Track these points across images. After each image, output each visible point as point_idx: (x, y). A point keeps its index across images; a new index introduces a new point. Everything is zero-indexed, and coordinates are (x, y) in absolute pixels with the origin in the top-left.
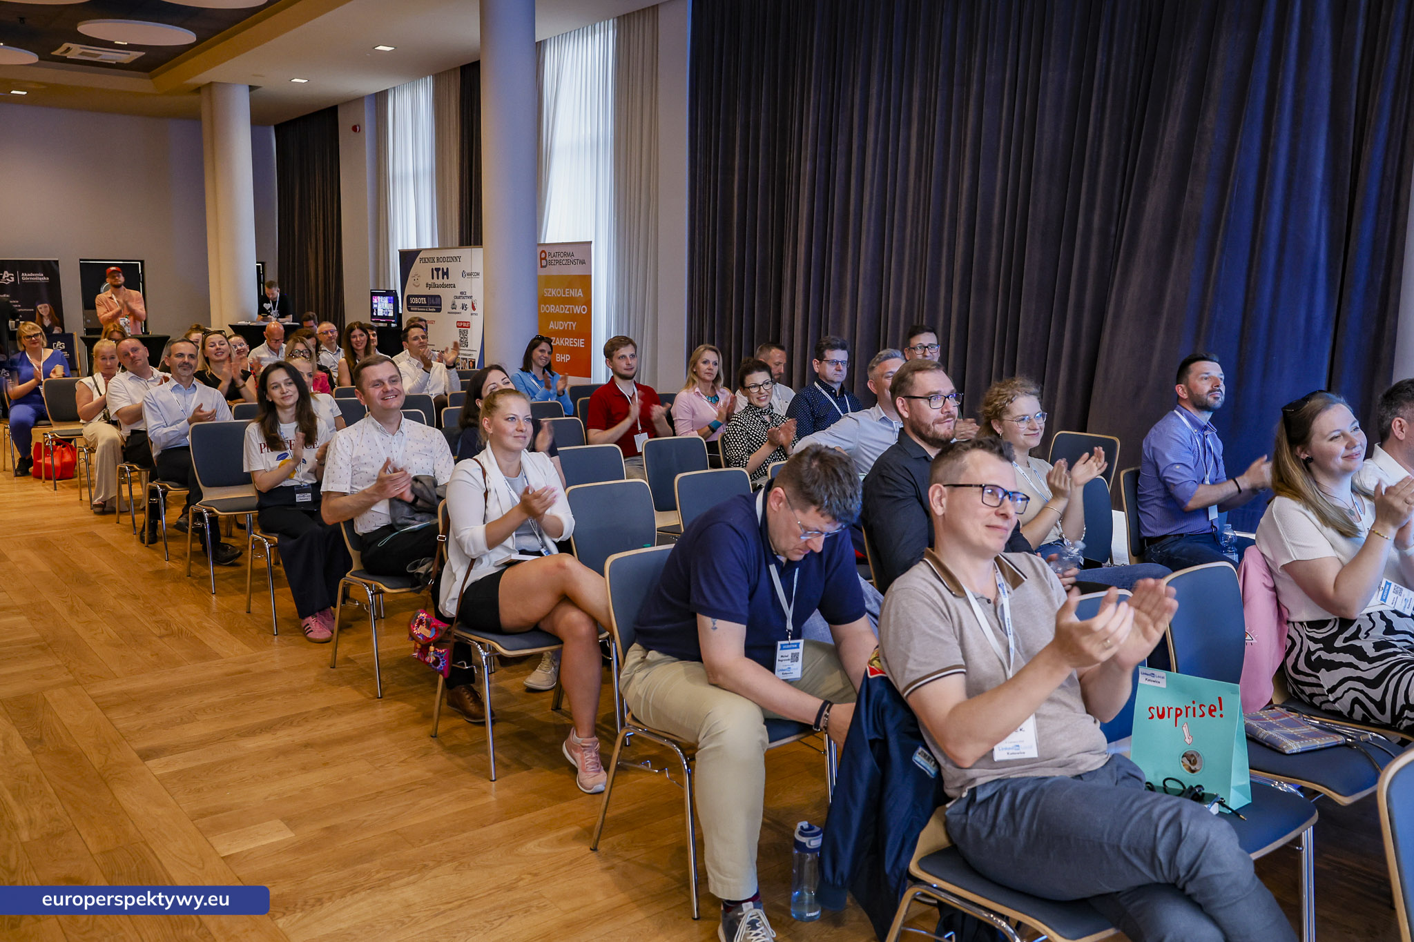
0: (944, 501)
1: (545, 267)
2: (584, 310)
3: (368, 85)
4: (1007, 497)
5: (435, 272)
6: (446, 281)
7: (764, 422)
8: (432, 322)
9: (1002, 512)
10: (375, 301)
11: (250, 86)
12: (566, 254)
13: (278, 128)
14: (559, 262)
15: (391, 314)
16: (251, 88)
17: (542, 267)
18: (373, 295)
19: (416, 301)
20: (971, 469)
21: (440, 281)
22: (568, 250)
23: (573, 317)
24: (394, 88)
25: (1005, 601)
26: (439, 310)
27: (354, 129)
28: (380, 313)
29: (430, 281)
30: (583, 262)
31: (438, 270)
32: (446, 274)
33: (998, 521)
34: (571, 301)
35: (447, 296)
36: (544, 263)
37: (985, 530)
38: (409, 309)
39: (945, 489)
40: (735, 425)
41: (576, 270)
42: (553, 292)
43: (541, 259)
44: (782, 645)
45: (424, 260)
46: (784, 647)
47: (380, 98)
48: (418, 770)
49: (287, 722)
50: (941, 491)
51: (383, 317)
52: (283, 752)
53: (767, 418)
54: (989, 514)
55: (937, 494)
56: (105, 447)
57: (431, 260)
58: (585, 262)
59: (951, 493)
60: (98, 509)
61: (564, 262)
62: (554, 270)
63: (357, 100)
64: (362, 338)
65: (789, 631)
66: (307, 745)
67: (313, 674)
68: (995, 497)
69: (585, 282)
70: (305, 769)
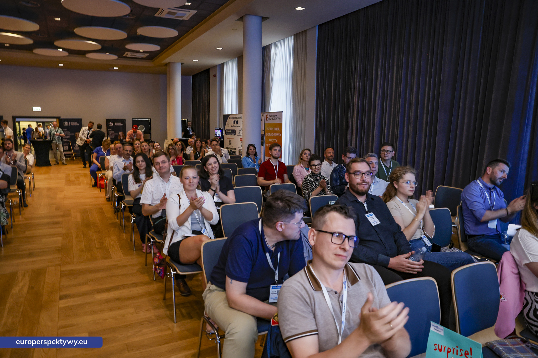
0: (315, 238)
1: (268, 120)
2: (280, 135)
3: (218, 62)
4: (347, 239)
5: (234, 122)
6: (237, 125)
7: (317, 179)
8: (233, 139)
9: (342, 247)
10: (216, 131)
11: (181, 63)
12: (274, 116)
13: (194, 77)
14: (272, 118)
15: (220, 136)
16: (182, 64)
17: (267, 120)
18: (216, 129)
19: (228, 131)
20: (328, 223)
21: (235, 125)
22: (275, 114)
23: (276, 137)
24: (226, 62)
25: (345, 293)
26: (235, 135)
27: (214, 76)
28: (217, 136)
29: (232, 125)
30: (280, 119)
31: (235, 121)
32: (237, 122)
33: (341, 252)
34: (276, 132)
35: (237, 130)
36: (267, 119)
37: (334, 257)
38: (226, 134)
39: (316, 232)
40: (306, 180)
41: (277, 121)
42: (270, 129)
43: (267, 117)
44: (272, 287)
45: (231, 118)
46: (274, 288)
47: (222, 66)
48: (151, 314)
49: (116, 288)
50: (314, 232)
51: (218, 137)
52: (107, 301)
53: (318, 178)
54: (336, 249)
55: (312, 234)
56: (110, 179)
57: (233, 118)
58: (281, 118)
59: (318, 234)
60: (108, 200)
61: (274, 119)
62: (271, 121)
63: (215, 67)
64: (200, 144)
65: (276, 280)
66: (118, 299)
67: (137, 268)
68: (341, 238)
69: (280, 125)
70: (111, 310)
